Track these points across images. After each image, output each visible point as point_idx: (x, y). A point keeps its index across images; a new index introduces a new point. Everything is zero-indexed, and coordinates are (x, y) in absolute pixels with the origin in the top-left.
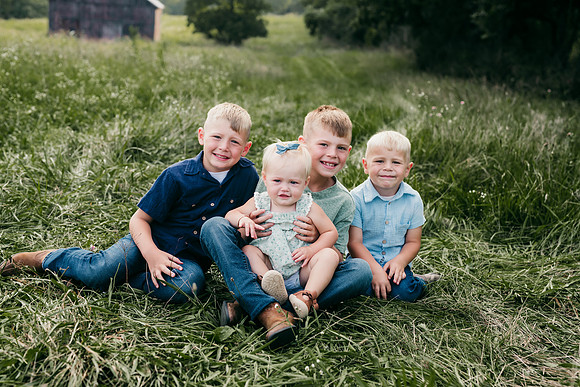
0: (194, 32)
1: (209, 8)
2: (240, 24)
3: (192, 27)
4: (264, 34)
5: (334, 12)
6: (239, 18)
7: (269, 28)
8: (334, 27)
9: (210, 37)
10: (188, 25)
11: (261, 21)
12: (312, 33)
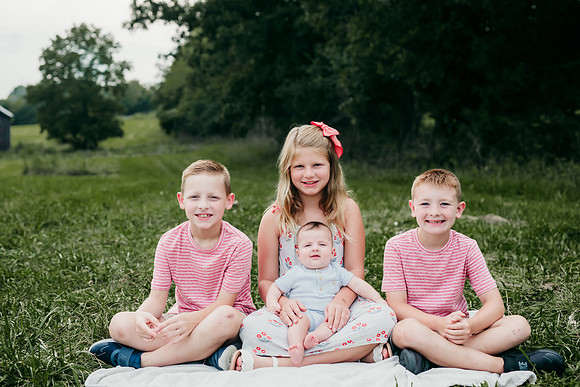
0: (49, 138)
1: (62, 113)
2: (95, 126)
3: (46, 133)
4: (120, 134)
5: (189, 109)
6: (94, 121)
7: (124, 128)
8: (190, 124)
9: (64, 141)
10: (42, 132)
11: (117, 122)
12: (168, 132)
